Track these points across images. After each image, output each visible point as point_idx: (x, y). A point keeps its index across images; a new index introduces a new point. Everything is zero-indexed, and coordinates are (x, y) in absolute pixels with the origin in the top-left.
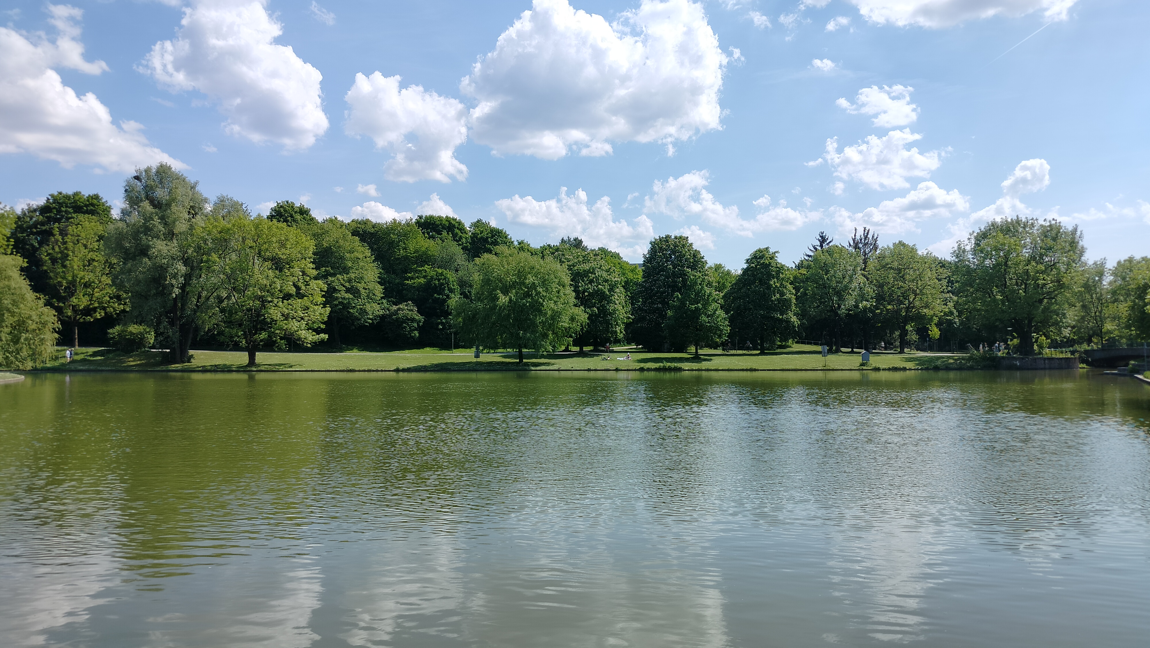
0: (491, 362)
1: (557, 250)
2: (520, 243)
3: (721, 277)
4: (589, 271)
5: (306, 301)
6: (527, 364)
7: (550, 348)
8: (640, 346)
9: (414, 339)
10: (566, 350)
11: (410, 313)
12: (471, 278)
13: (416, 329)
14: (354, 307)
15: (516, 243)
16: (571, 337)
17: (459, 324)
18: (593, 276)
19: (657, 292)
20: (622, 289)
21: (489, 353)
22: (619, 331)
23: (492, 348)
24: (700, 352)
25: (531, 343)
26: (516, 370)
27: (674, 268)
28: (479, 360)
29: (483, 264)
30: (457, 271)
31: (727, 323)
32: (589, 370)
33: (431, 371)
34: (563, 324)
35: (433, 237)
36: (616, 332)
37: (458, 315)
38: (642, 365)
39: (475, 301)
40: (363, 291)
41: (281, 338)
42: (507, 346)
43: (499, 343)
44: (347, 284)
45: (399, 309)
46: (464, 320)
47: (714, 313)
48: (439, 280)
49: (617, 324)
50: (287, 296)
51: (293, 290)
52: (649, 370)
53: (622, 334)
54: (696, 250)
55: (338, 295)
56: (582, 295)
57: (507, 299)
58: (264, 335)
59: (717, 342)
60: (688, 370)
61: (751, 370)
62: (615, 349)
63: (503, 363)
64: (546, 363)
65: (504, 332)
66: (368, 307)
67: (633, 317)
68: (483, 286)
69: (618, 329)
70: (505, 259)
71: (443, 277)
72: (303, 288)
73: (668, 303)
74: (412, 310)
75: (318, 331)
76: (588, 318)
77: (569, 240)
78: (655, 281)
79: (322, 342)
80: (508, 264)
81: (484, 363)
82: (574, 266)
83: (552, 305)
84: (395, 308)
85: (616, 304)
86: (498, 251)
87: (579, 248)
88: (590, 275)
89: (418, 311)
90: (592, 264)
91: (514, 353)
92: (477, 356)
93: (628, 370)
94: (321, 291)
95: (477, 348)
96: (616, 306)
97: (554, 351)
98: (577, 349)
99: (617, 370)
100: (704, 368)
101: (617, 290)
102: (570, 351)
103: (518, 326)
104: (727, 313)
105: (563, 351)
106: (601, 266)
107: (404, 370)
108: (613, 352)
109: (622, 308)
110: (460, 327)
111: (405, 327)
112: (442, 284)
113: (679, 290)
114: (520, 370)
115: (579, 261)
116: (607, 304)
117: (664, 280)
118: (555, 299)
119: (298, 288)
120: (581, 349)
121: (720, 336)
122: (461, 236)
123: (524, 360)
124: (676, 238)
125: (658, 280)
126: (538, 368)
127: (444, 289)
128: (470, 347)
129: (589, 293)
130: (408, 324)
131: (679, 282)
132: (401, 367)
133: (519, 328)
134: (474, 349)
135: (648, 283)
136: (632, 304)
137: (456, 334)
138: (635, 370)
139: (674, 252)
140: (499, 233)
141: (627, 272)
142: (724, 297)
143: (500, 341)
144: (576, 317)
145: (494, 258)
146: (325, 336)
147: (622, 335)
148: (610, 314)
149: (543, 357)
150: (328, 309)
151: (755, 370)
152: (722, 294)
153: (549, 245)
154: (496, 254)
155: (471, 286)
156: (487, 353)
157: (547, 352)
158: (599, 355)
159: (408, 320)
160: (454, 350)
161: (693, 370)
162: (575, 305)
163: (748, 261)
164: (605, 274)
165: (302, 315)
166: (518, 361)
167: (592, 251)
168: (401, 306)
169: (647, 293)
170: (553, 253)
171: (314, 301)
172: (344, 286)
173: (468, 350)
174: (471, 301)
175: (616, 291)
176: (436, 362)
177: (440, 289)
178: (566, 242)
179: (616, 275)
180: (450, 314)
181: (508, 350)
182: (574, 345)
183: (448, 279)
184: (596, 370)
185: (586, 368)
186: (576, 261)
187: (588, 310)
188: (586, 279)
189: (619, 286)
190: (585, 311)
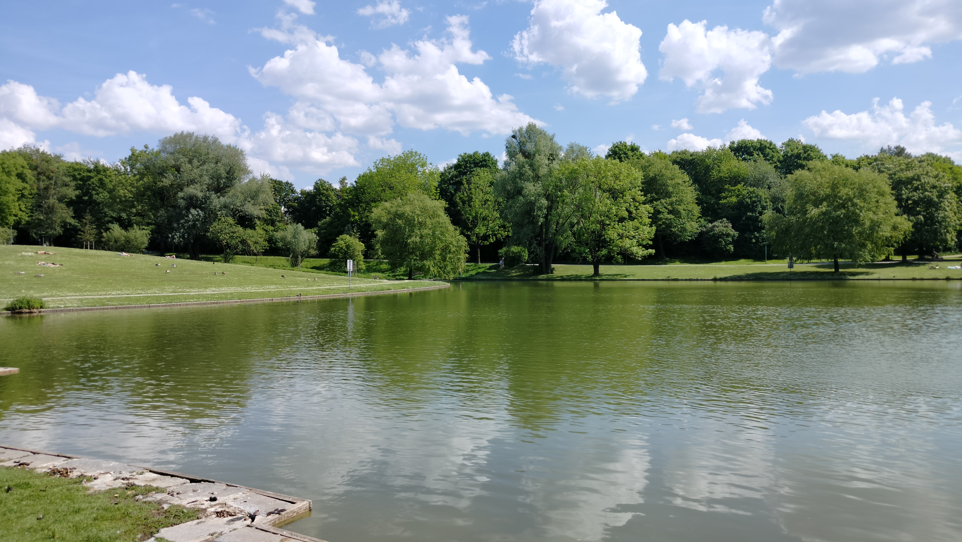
0: (805, 272)
1: (876, 160)
2: (834, 157)
4: (913, 179)
5: (636, 223)
6: (844, 274)
7: (868, 258)
9: (729, 252)
10: (887, 259)
11: (725, 229)
12: (784, 194)
13: (731, 243)
14: (675, 226)
15: (829, 157)
16: (893, 246)
17: (773, 237)
18: (918, 183)
20: (953, 194)
21: (802, 263)
22: (950, 239)
23: (806, 259)
25: (847, 254)
26: (832, 280)
28: (792, 270)
29: (796, 180)
30: (769, 188)
32: (914, 279)
33: (746, 280)
34: (884, 233)
35: (744, 159)
36: (946, 240)
37: (772, 228)
39: (788, 215)
40: (683, 212)
41: (618, 254)
42: (821, 256)
43: (812, 254)
44: (669, 207)
45: (715, 226)
46: (777, 234)
48: (751, 198)
49: (948, 232)
50: (622, 220)
51: (626, 214)
53: (953, 242)
55: (662, 216)
56: (905, 204)
57: (818, 211)
58: (604, 252)
62: (945, 257)
63: (817, 273)
64: (864, 273)
65: (819, 244)
66: (688, 226)
68: (796, 200)
69: (949, 236)
70: (818, 174)
71: (755, 195)
72: (634, 211)
74: (727, 227)
75: (646, 247)
76: (913, 227)
77: (890, 149)
79: (650, 256)
80: (822, 177)
81: (798, 273)
82: (895, 174)
83: (871, 215)
84: (710, 225)
85: (946, 211)
86: (811, 167)
87: (901, 156)
88: (915, 182)
89: (733, 227)
90: (917, 171)
91: (829, 263)
92: (791, 266)
93: (961, 279)
94: (649, 213)
95: (791, 259)
96: (946, 213)
97: (872, 261)
98: (900, 258)
99: (948, 279)
101: (948, 196)
102: (891, 260)
103: (833, 237)
105: (883, 260)
106: (928, 172)
107: (721, 280)
108: (942, 260)
109: (953, 214)
110: (773, 240)
111: (721, 242)
112: (754, 202)
114: (836, 280)
115: (901, 170)
116: (936, 211)
118: (874, 209)
119: (630, 213)
120: (904, 258)
122: (772, 156)
123: (840, 270)
126: (856, 277)
127: (756, 206)
128: (783, 258)
129: (914, 201)
130: (723, 239)
132: (719, 276)
133: (834, 239)
134: (787, 260)
137: (769, 246)
140: (811, 148)
143: (814, 252)
144: (899, 225)
145: (807, 172)
146: (652, 251)
148: (940, 223)
149: (860, 266)
150: (654, 228)
153: (867, 156)
154: (809, 169)
155: (783, 201)
156: (800, 263)
157: (865, 261)
158: (925, 264)
159: (724, 235)
160: (767, 262)
162: (897, 215)
164: (932, 181)
165: (634, 234)
166: (833, 270)
167: (915, 157)
168: (716, 223)
170: (870, 164)
171: (643, 222)
172: (666, 208)
173: (781, 261)
174: (784, 215)
175: (945, 197)
176: (750, 272)
177: (753, 206)
178: (885, 151)
179: (945, 179)
180: (763, 228)
181: (823, 260)
182: (895, 255)
183: (761, 196)
184: (922, 279)
185: (911, 277)
186: (898, 169)
187: (912, 218)
188: (909, 186)
189: (950, 191)
190: (909, 220)
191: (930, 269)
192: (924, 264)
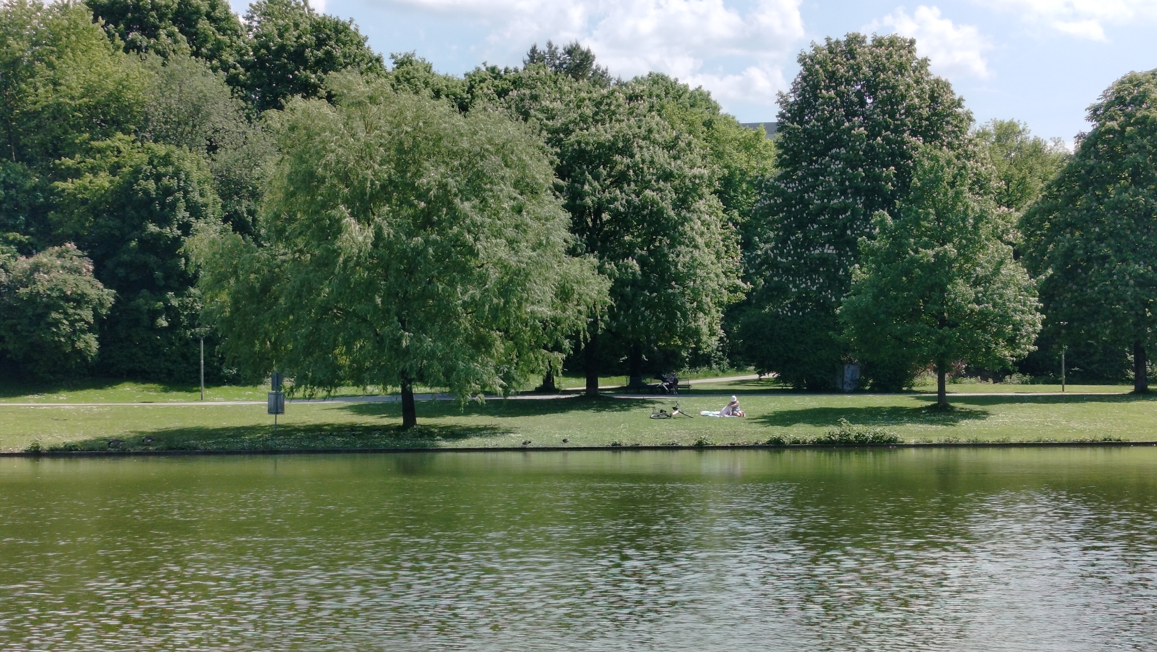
0: (318, 428)
1: (517, 83)
2: (401, 64)
3: (1014, 163)
4: (612, 148)
6: (427, 432)
7: (497, 384)
8: (771, 376)
9: (84, 359)
10: (548, 387)
11: (71, 278)
12: (256, 172)
13: (91, 329)
15: (389, 65)
16: (557, 347)
17: (222, 308)
18: (627, 160)
19: (821, 210)
20: (715, 201)
21: (311, 398)
22: (705, 330)
23: (321, 384)
24: (953, 390)
25: (437, 367)
26: (396, 450)
27: (873, 134)
28: (282, 419)
29: (292, 129)
30: (212, 148)
31: (1034, 301)
32: (616, 448)
33: (137, 454)
34: (536, 308)
35: (131, 47)
36: (697, 332)
37: (219, 281)
38: (777, 432)
39: (268, 239)
42: (366, 375)
43: (340, 367)
45: (36, 268)
46: (236, 302)
47: (996, 271)
48: (158, 178)
49: (700, 308)
52: (797, 446)
53: (714, 338)
54: (937, 81)
56: (594, 221)
57: (370, 232)
59: (1002, 361)
60: (917, 446)
61: (1108, 444)
62: (696, 383)
63: (352, 428)
64: (485, 428)
65: (358, 335)
67: (748, 286)
68: (293, 194)
69: (703, 323)
70: (357, 113)
71: (171, 169)
73: (852, 243)
74: (77, 271)
76: (612, 292)
77: (553, 54)
78: (815, 175)
80: (369, 127)
81: (298, 430)
82: (568, 132)
83: (503, 252)
84: (24, 263)
85: (696, 247)
86: (335, 88)
87: (583, 76)
88: (617, 158)
89: (97, 274)
90: (623, 124)
91: (388, 400)
92: (276, 408)
93: (733, 447)
95: (277, 384)
96: (696, 253)
97: (506, 393)
98: (579, 384)
99: (700, 447)
100: (963, 440)
101: (700, 205)
102: (557, 391)
103: (398, 314)
104: (1034, 271)
105: (538, 391)
106: (650, 131)
107: (55, 453)
108: (688, 392)
109: (713, 257)
110: (223, 321)
111: (56, 323)
112: (168, 191)
113: (888, 203)
114: (407, 451)
115: (583, 119)
116: (672, 246)
117: (843, 172)
118: (510, 232)
120: (592, 384)
121: (1012, 342)
122: (219, 42)
123: (420, 421)
124: (879, 43)
125: (823, 171)
126: (463, 443)
127: (173, 206)
128: (255, 381)
129: (616, 216)
130: (66, 313)
131: (888, 179)
132: (47, 442)
133: (403, 322)
134: (266, 388)
135: (793, 181)
136: (747, 245)
137: (211, 340)
138: (756, 447)
139: (872, 87)
140: (337, 31)
141: (728, 148)
142: (1026, 223)
143: (344, 361)
144: (575, 285)
145: (325, 108)
147: (714, 342)
148: (680, 279)
149: (473, 408)
151: (1120, 444)
152: (1016, 216)
153: (493, 70)
154: (330, 98)
155: (255, 195)
156: (304, 398)
157: (487, 394)
158: (644, 401)
159: (67, 299)
160: (207, 392)
161: (930, 446)
162: (572, 252)
163: (1095, 113)
164: (662, 157)
166: (400, 421)
167: (620, 84)
168: (42, 258)
169: (789, 212)
170: (502, 93)
173: (248, 391)
174: (255, 240)
175: (696, 205)
176: (150, 426)
177: (163, 205)
178: (542, 59)
179: (695, 156)
180: (193, 281)
181: (370, 389)
182: (565, 374)
183: (187, 175)
184: (636, 448)
185: (607, 442)
186: (574, 115)
187: (610, 266)
188: (603, 172)
189: (705, 191)
190: (601, 270)
191: (658, 417)
192: (641, 403)
